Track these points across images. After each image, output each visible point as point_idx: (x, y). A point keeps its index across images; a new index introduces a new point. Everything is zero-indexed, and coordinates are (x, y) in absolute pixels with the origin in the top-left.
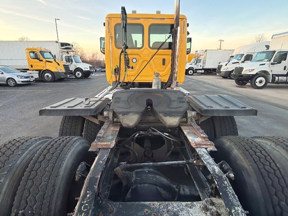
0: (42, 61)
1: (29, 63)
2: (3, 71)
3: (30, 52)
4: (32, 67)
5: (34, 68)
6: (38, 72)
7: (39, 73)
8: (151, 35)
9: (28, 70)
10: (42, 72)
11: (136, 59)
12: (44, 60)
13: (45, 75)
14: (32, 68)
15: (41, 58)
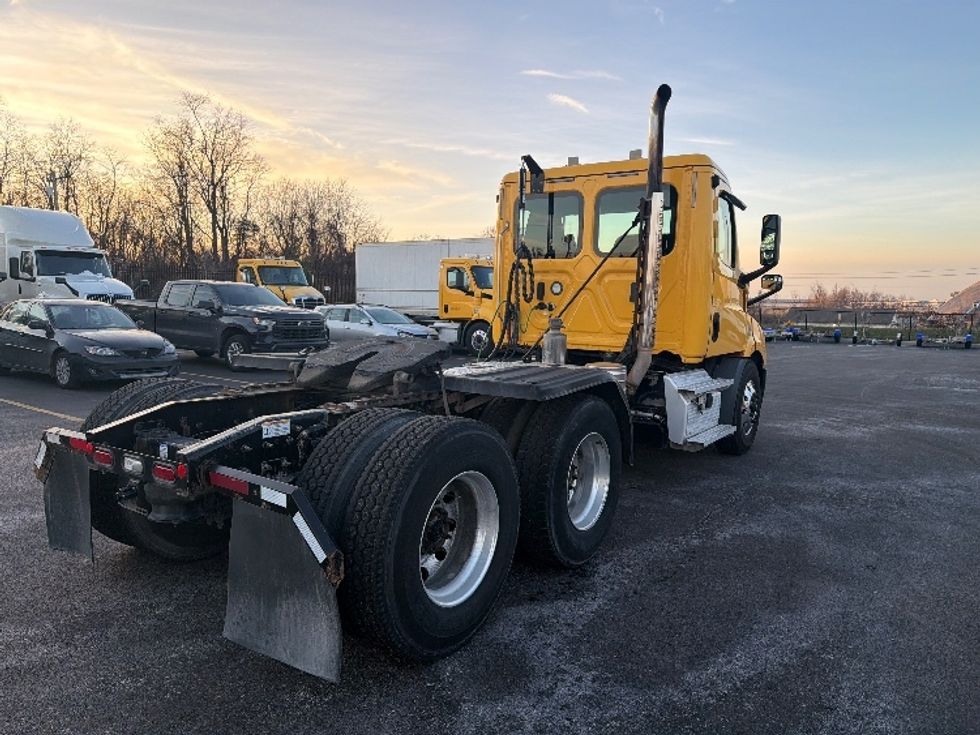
0: (472, 294)
1: (441, 301)
2: (372, 320)
3: (449, 270)
4: (446, 310)
5: (452, 314)
6: (457, 325)
7: (460, 330)
8: (601, 216)
9: (437, 318)
10: (467, 326)
11: (562, 286)
12: (478, 292)
13: (475, 335)
14: (446, 316)
15: (473, 288)
